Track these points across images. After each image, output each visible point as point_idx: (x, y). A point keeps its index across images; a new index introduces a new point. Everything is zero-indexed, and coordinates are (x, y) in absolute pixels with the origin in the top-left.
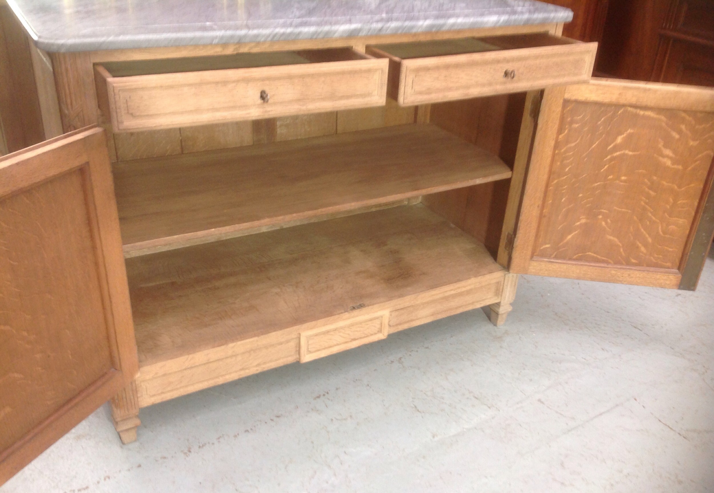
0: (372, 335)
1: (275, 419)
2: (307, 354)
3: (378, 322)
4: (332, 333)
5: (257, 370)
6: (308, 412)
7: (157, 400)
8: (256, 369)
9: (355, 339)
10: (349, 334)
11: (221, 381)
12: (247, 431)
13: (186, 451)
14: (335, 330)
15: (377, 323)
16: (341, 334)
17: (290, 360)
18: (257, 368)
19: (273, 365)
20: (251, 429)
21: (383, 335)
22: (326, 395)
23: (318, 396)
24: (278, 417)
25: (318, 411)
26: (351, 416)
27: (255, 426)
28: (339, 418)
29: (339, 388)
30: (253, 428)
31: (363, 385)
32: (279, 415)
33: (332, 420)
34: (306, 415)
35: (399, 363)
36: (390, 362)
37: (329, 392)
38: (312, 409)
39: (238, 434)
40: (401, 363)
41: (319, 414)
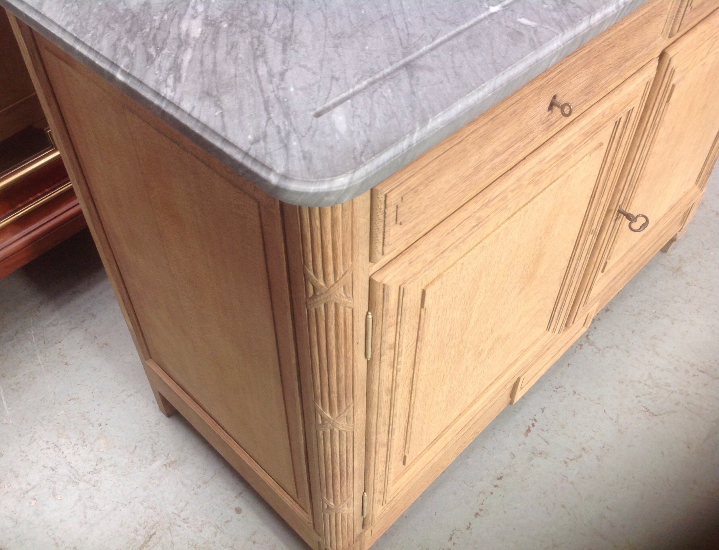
0: (576, 334)
1: (499, 483)
2: (520, 392)
6: (531, 459)
20: (481, 510)
22: (536, 424)
23: (527, 428)
24: (500, 478)
25: (541, 453)
26: (584, 449)
27: (482, 504)
28: (571, 456)
29: (545, 408)
30: (481, 507)
31: (569, 395)
32: (501, 475)
33: (566, 463)
34: (532, 465)
35: (590, 345)
36: (579, 347)
37: (536, 418)
38: (533, 453)
39: (470, 524)
40: (592, 344)
41: (546, 458)
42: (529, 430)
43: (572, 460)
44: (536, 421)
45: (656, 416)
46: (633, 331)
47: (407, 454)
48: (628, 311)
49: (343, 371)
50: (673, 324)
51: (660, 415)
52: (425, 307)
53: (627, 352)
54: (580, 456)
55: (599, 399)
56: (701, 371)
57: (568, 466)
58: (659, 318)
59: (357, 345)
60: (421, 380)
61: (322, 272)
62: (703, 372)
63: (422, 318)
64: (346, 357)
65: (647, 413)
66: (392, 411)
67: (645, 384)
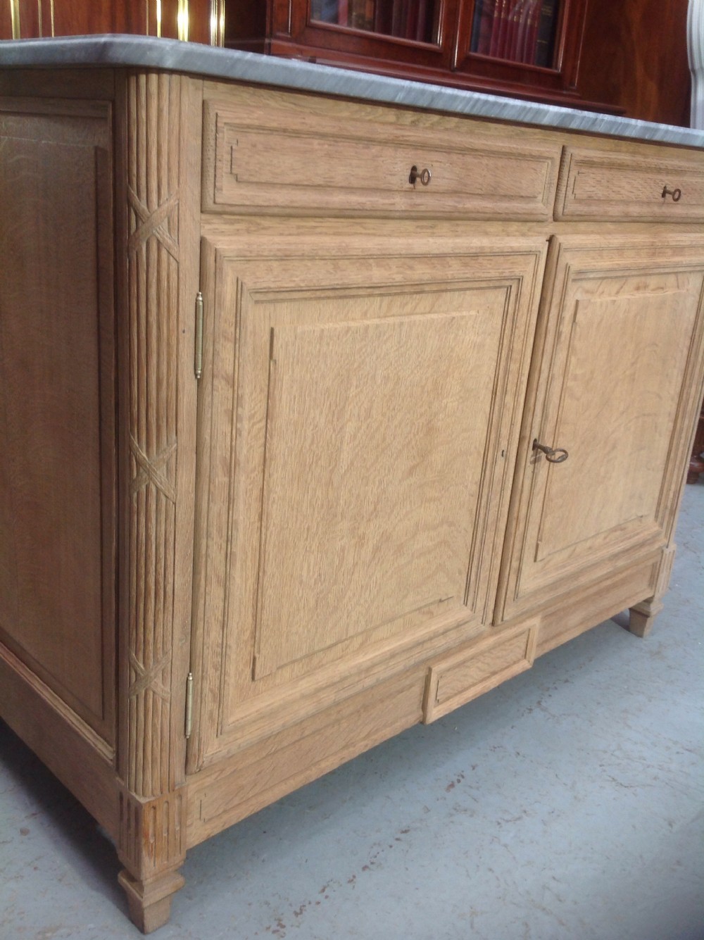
0: (515, 663)
1: (402, 836)
2: (435, 707)
3: (523, 639)
4: (469, 664)
5: (366, 746)
6: (451, 815)
7: (215, 828)
8: (363, 743)
9: (494, 673)
10: (488, 664)
11: (314, 774)
12: (365, 868)
13: (274, 927)
14: (472, 659)
15: (521, 642)
16: (480, 665)
17: (412, 720)
18: (366, 742)
19: (388, 733)
20: (372, 863)
21: (529, 661)
22: (462, 780)
23: (450, 783)
24: (405, 832)
25: (466, 810)
26: (525, 812)
27: (376, 857)
28: (507, 817)
29: (477, 765)
30: (374, 860)
31: (510, 755)
32: (407, 829)
33: (499, 824)
34: (452, 822)
35: (542, 710)
36: (528, 711)
37: (464, 774)
38: (455, 809)
39: (354, 877)
40: (544, 710)
41: (472, 816)
42: (452, 785)
43: (507, 821)
44: (463, 777)
45: (625, 787)
46: (599, 703)
47: (257, 655)
48: (592, 684)
49: (164, 367)
50: (650, 701)
51: (631, 787)
52: (274, 358)
53: (590, 721)
54: (519, 818)
55: (550, 763)
56: (687, 750)
57: (501, 827)
58: (632, 694)
59: (183, 334)
60: (274, 502)
61: (145, 190)
62: (690, 751)
63: (272, 378)
64: (169, 344)
65: (614, 783)
66: (231, 512)
67: (612, 755)
